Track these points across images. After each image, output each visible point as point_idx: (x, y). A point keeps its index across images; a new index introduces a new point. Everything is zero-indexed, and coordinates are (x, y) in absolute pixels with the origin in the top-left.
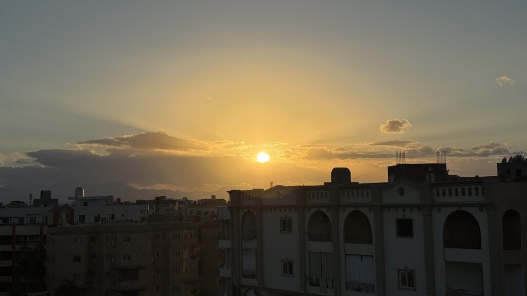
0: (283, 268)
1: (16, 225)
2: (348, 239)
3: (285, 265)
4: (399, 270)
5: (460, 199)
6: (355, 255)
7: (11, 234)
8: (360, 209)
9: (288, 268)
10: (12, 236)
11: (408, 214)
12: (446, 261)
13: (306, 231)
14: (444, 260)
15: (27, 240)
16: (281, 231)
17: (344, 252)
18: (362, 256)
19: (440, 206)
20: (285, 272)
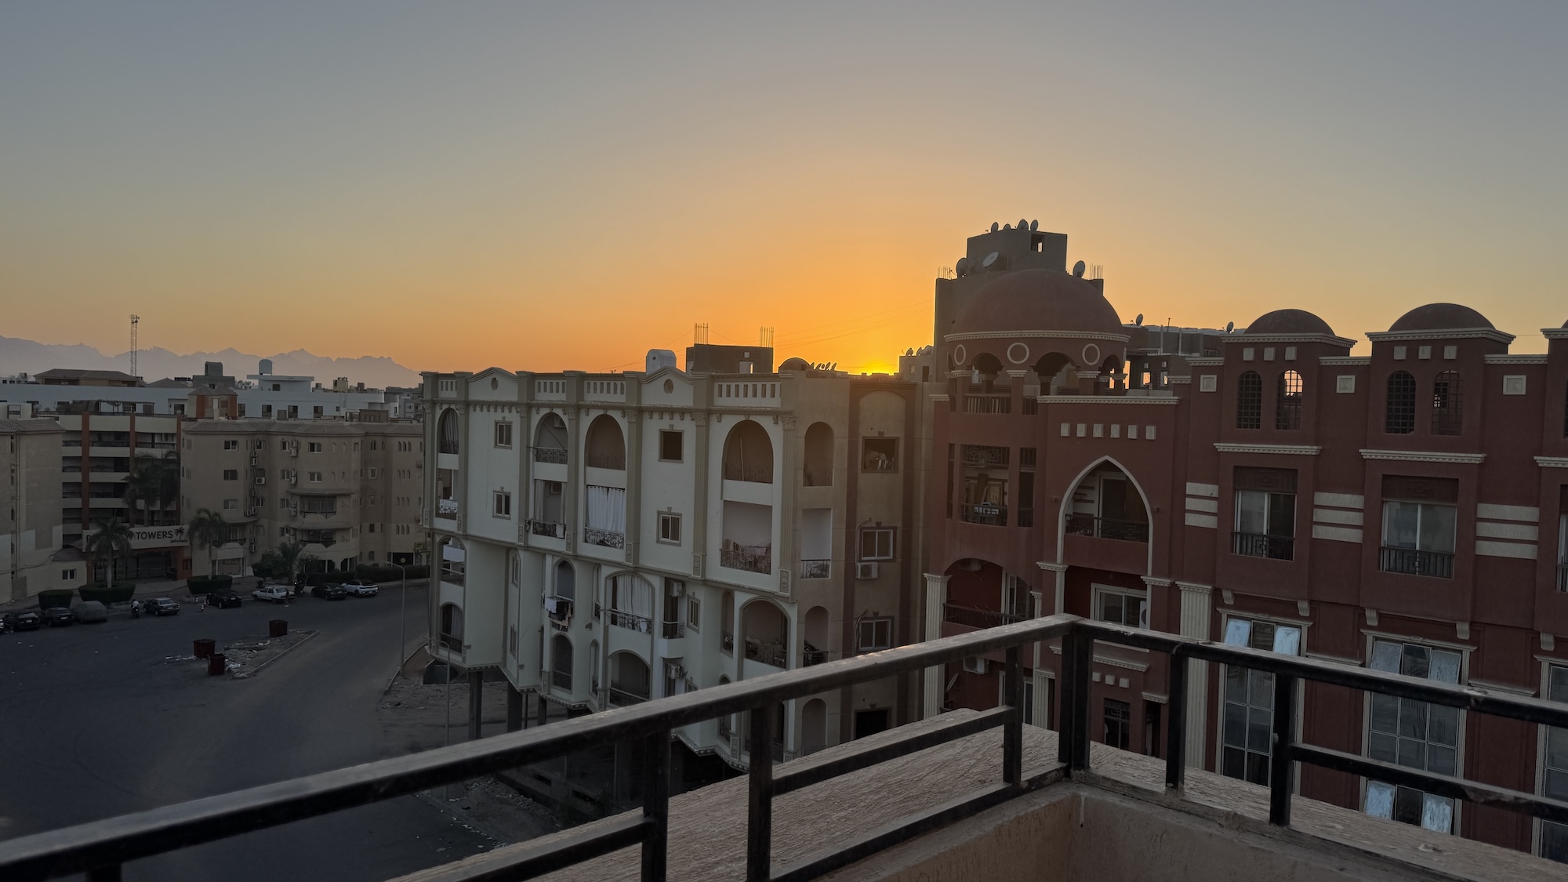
0: (495, 502)
1: (138, 415)
2: (591, 462)
3: (499, 498)
4: (659, 513)
5: (750, 402)
6: (599, 487)
7: (127, 429)
8: (610, 413)
9: (503, 504)
10: (129, 432)
11: (678, 424)
12: (724, 501)
13: (532, 445)
14: (721, 499)
15: (156, 441)
16: (496, 445)
17: (585, 483)
18: (608, 488)
19: (722, 412)
20: (499, 511)
